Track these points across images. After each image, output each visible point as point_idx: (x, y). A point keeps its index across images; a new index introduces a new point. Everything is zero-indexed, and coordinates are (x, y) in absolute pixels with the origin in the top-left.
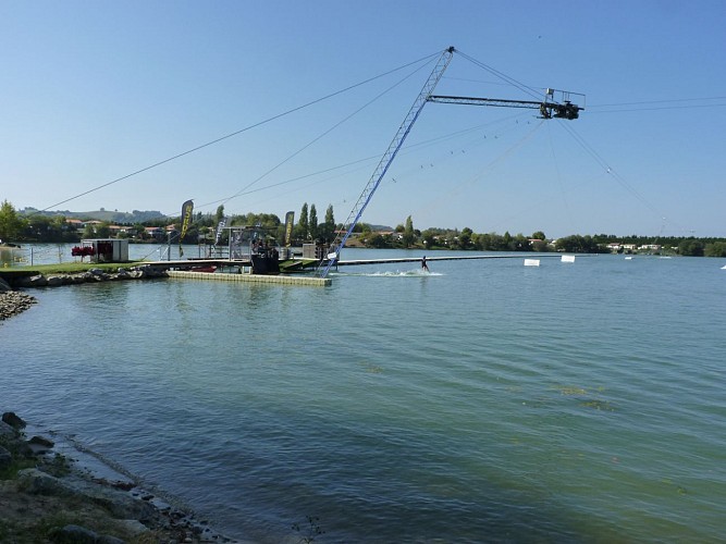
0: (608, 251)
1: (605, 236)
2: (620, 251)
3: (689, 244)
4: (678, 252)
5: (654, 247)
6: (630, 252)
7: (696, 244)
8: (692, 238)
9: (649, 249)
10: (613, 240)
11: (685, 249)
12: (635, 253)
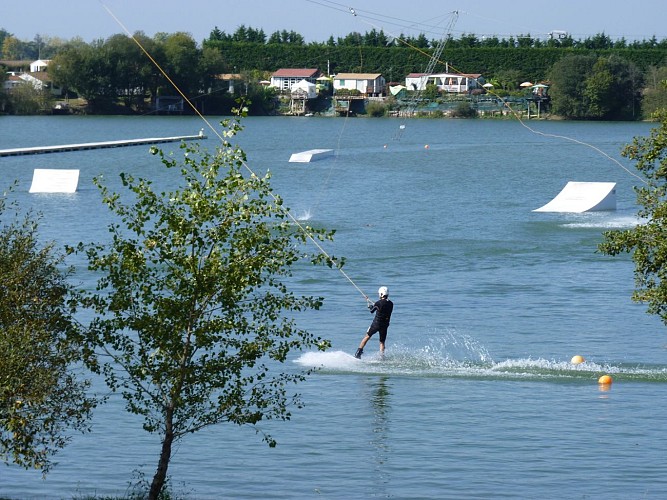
0: (265, 105)
1: (255, 36)
2: (317, 104)
3: (586, 67)
4: (545, 104)
5: (454, 84)
6: (357, 106)
7: (615, 70)
8: (601, 43)
9: (433, 93)
10: (289, 52)
11: (573, 90)
12: (378, 113)
